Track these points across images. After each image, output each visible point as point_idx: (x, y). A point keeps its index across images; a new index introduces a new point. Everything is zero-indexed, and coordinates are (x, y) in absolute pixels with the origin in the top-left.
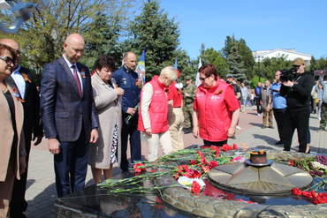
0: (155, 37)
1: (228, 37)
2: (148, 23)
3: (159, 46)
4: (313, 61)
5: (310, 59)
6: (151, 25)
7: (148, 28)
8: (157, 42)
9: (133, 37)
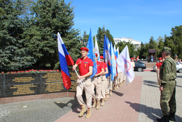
0: (54, 16)
1: (99, 28)
2: (48, 4)
3: (56, 24)
4: (142, 44)
5: (140, 43)
6: (50, 7)
7: (47, 8)
8: (55, 20)
9: (34, 16)
